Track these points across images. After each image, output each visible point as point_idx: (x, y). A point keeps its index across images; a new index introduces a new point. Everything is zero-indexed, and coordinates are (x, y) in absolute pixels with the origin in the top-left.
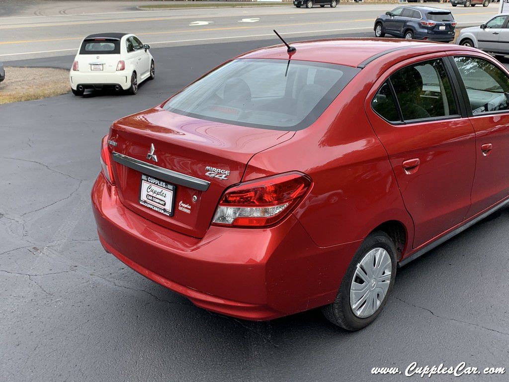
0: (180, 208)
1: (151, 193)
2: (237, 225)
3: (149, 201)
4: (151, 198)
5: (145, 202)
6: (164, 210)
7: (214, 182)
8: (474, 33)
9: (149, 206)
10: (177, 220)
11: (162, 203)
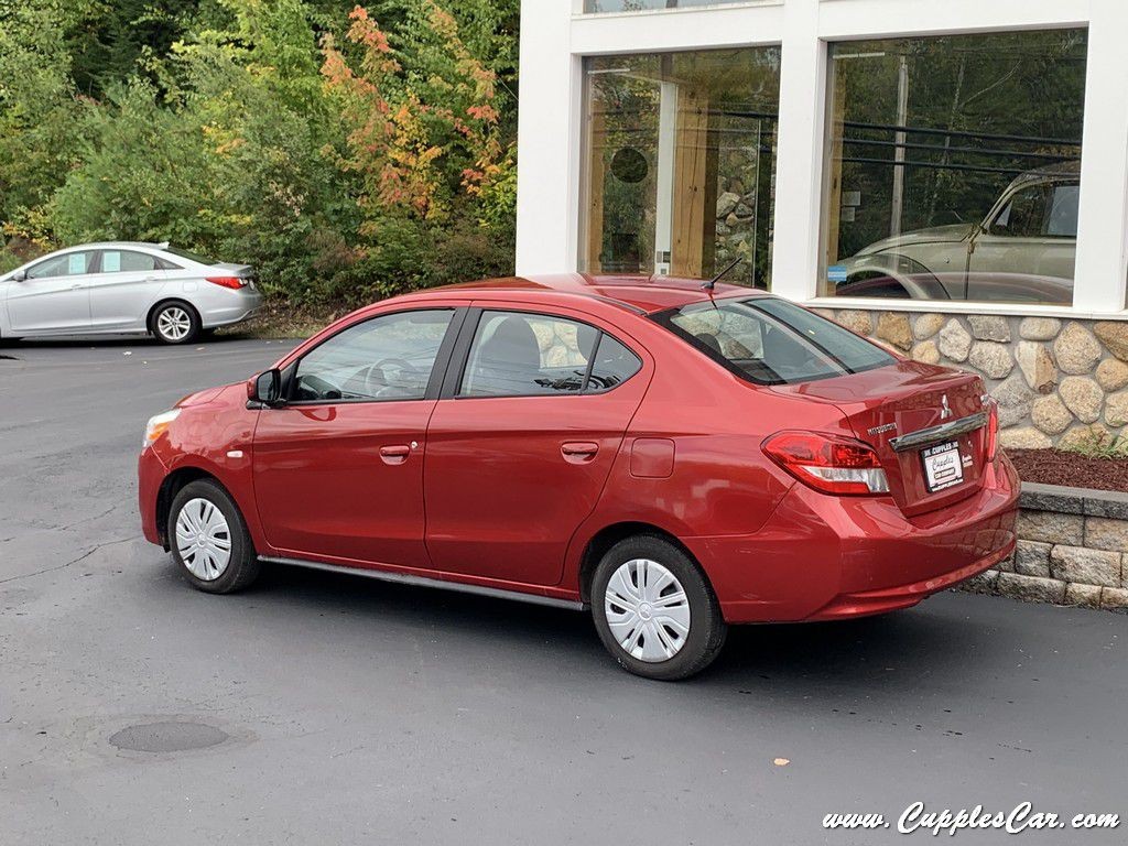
0: (965, 466)
1: (938, 469)
3: (939, 482)
5: (937, 485)
6: (957, 478)
10: (971, 481)
11: (952, 471)
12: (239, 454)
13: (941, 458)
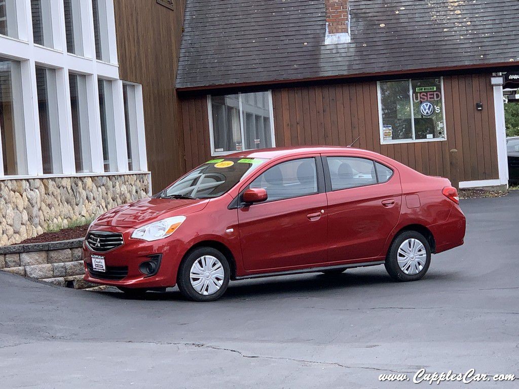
12: (232, 230)
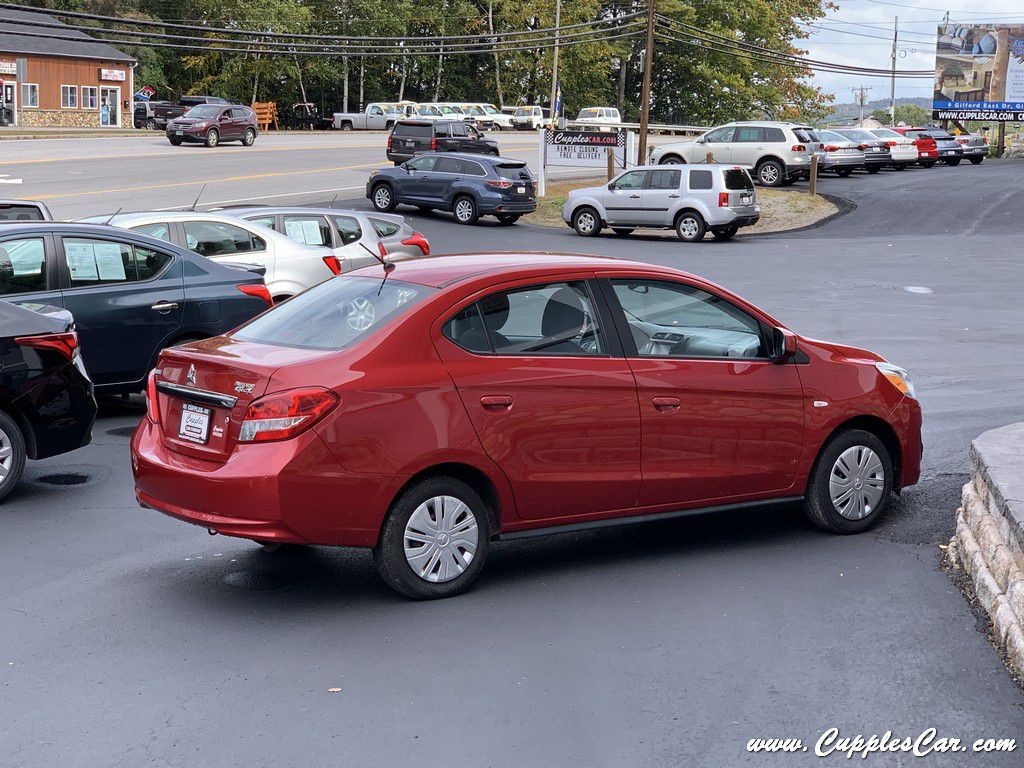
0: (214, 434)
1: (190, 424)
2: (260, 439)
3: (187, 433)
4: (189, 428)
5: (184, 434)
6: (200, 439)
7: (243, 396)
8: (598, 198)
9: (186, 438)
10: (210, 447)
11: (199, 431)
13: (195, 416)
